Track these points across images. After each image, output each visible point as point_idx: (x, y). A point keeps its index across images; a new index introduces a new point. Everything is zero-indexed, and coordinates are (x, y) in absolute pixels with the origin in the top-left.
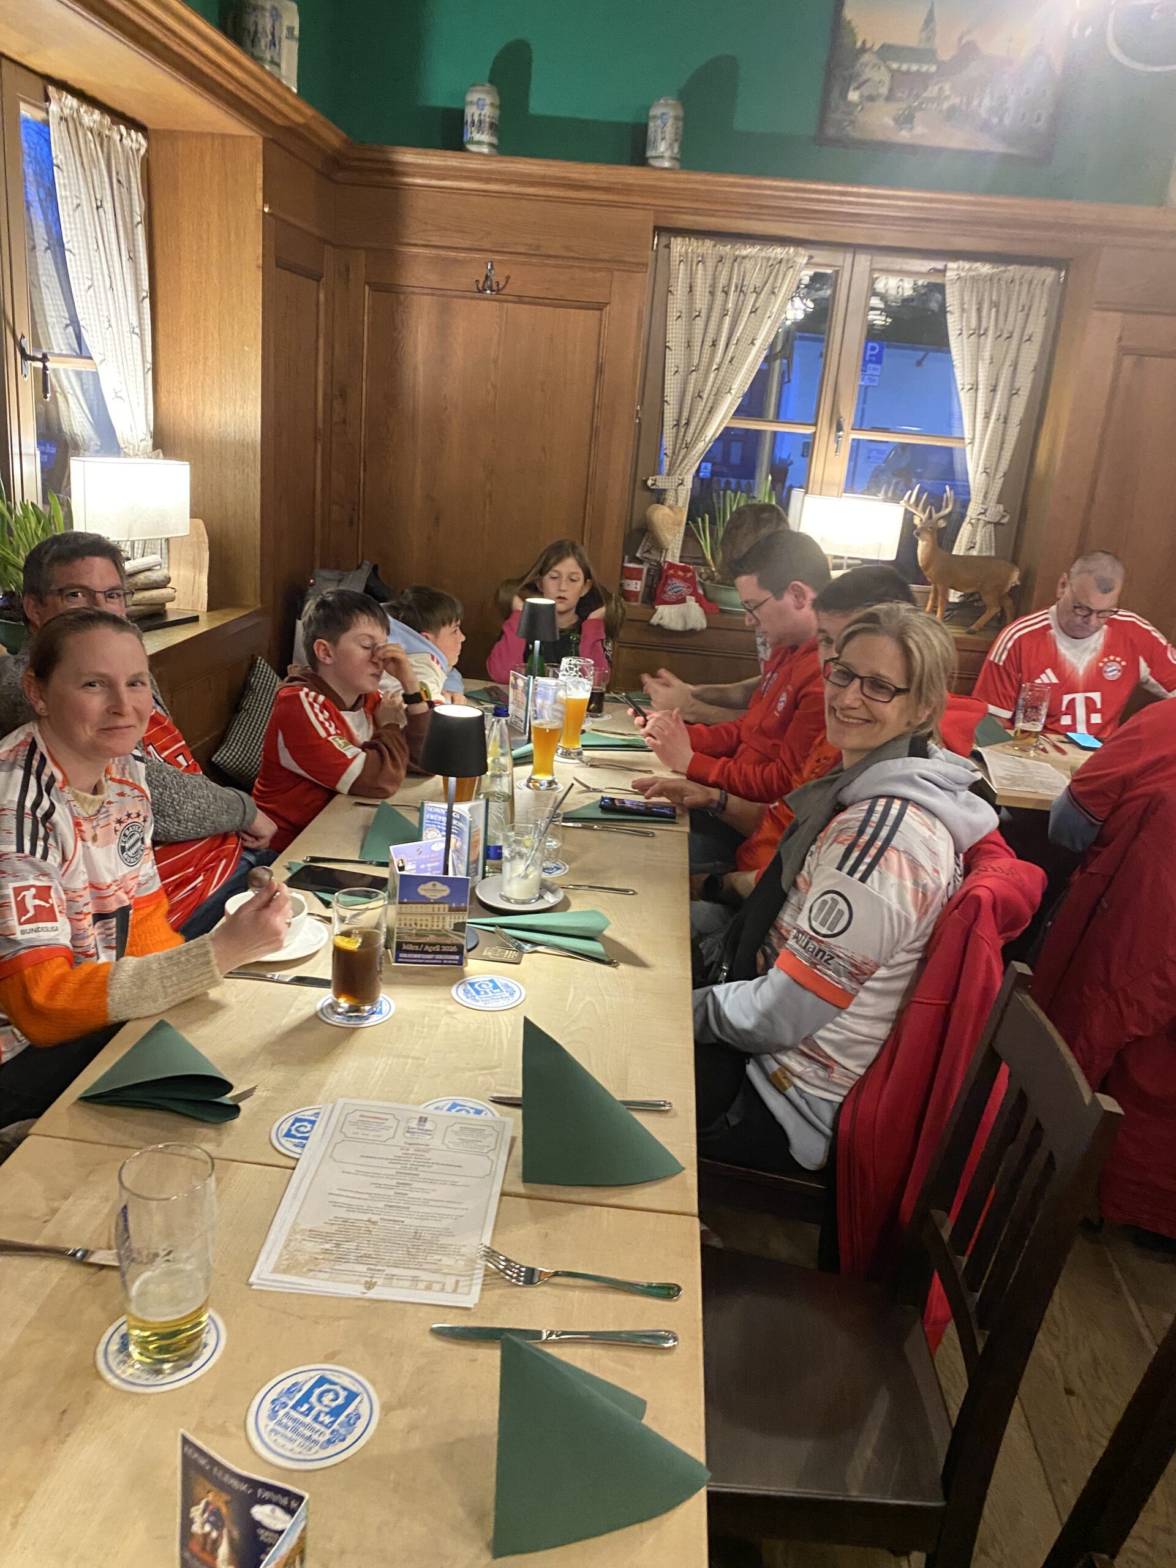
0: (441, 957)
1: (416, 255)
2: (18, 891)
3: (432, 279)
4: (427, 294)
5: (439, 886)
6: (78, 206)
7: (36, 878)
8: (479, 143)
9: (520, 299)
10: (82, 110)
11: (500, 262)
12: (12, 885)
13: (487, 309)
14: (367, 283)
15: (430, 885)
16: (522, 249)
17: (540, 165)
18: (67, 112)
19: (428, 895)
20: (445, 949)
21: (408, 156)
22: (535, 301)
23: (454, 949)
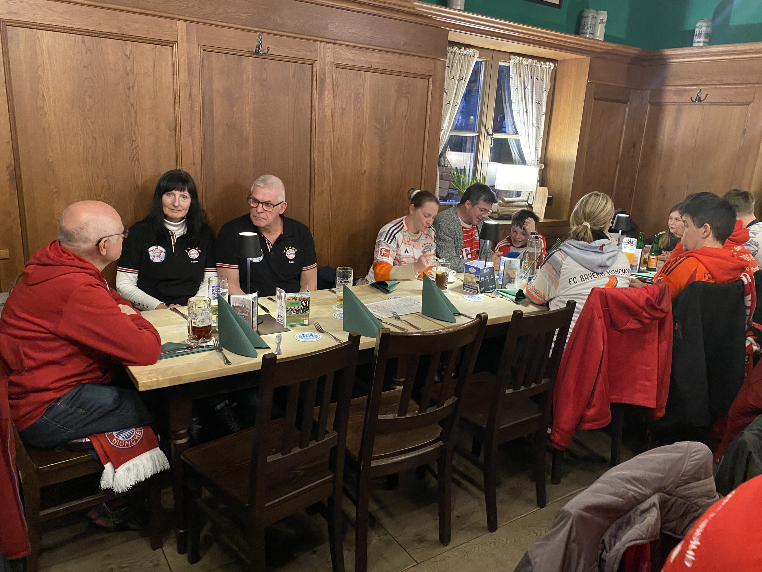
0: (472, 290)
1: (669, 90)
2: (382, 249)
3: (675, 99)
4: (673, 105)
5: (473, 269)
6: (517, 88)
7: (387, 247)
8: (699, 42)
9: (711, 103)
10: (523, 60)
11: (705, 89)
12: (380, 248)
13: (697, 108)
14: (649, 102)
15: (471, 268)
16: (714, 82)
17: (724, 47)
18: (516, 61)
19: (471, 271)
20: (474, 288)
21: (669, 52)
22: (718, 104)
23: (476, 289)
